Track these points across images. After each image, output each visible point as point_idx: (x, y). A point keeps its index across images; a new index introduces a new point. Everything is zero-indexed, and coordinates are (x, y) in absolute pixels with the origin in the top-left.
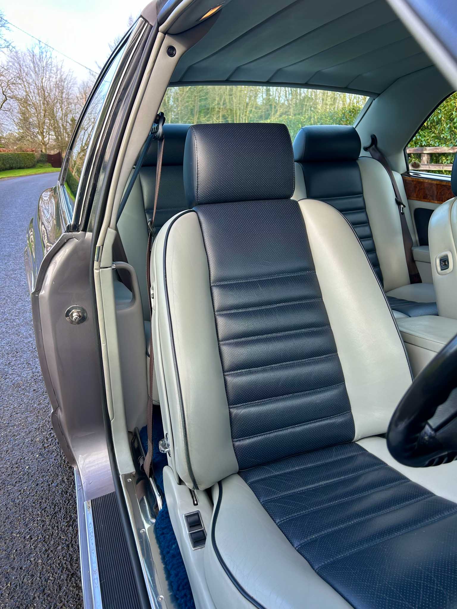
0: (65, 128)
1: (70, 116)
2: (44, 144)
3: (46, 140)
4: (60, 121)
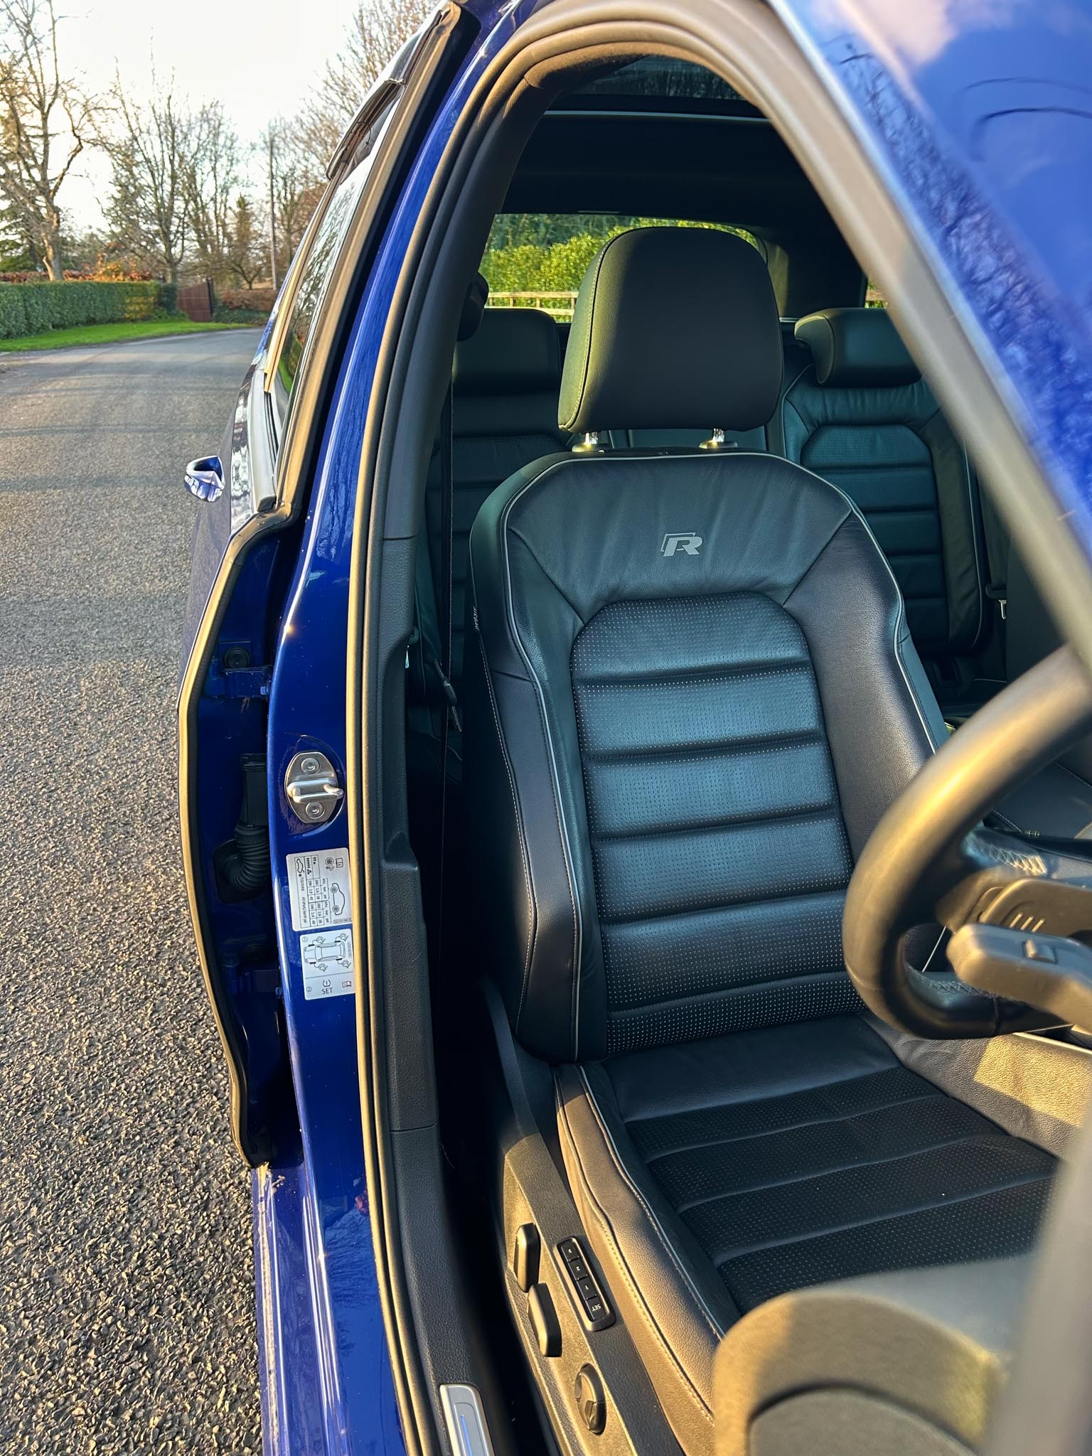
0: (222, 224)
1: (235, 193)
2: (171, 261)
3: (176, 251)
4: (211, 205)
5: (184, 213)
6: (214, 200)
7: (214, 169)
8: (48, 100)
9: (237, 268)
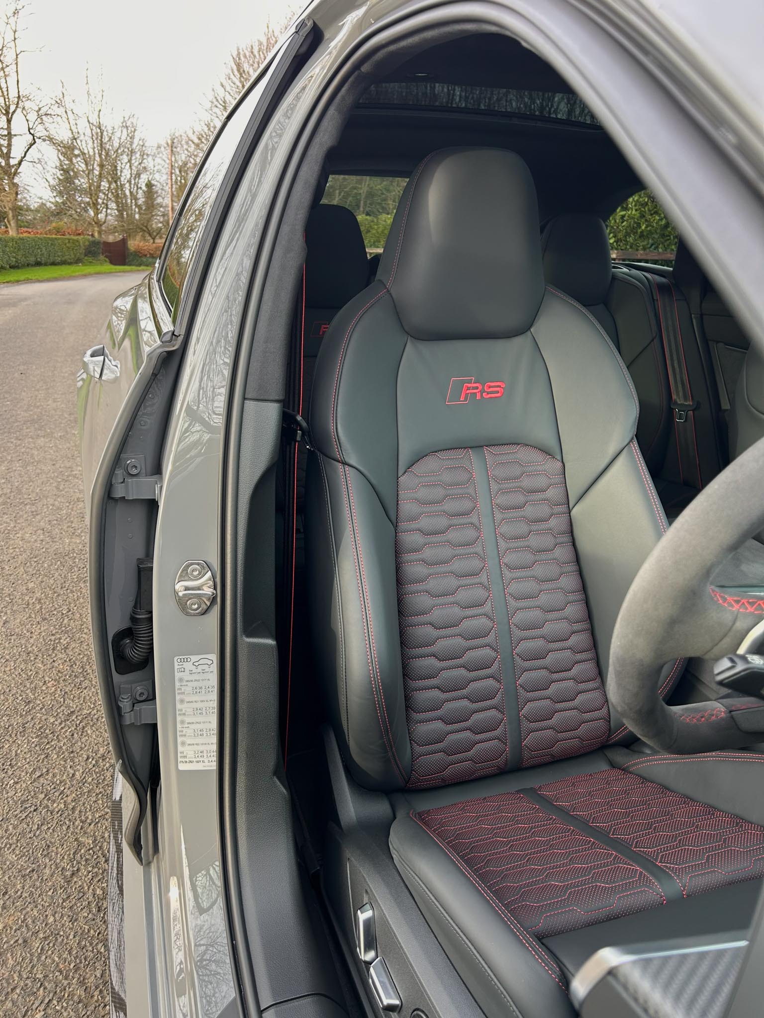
0: (134, 198)
1: (144, 178)
2: (99, 223)
3: (101, 216)
4: (127, 185)
5: (108, 190)
6: (129, 181)
7: (130, 161)
8: (12, 108)
9: (144, 228)
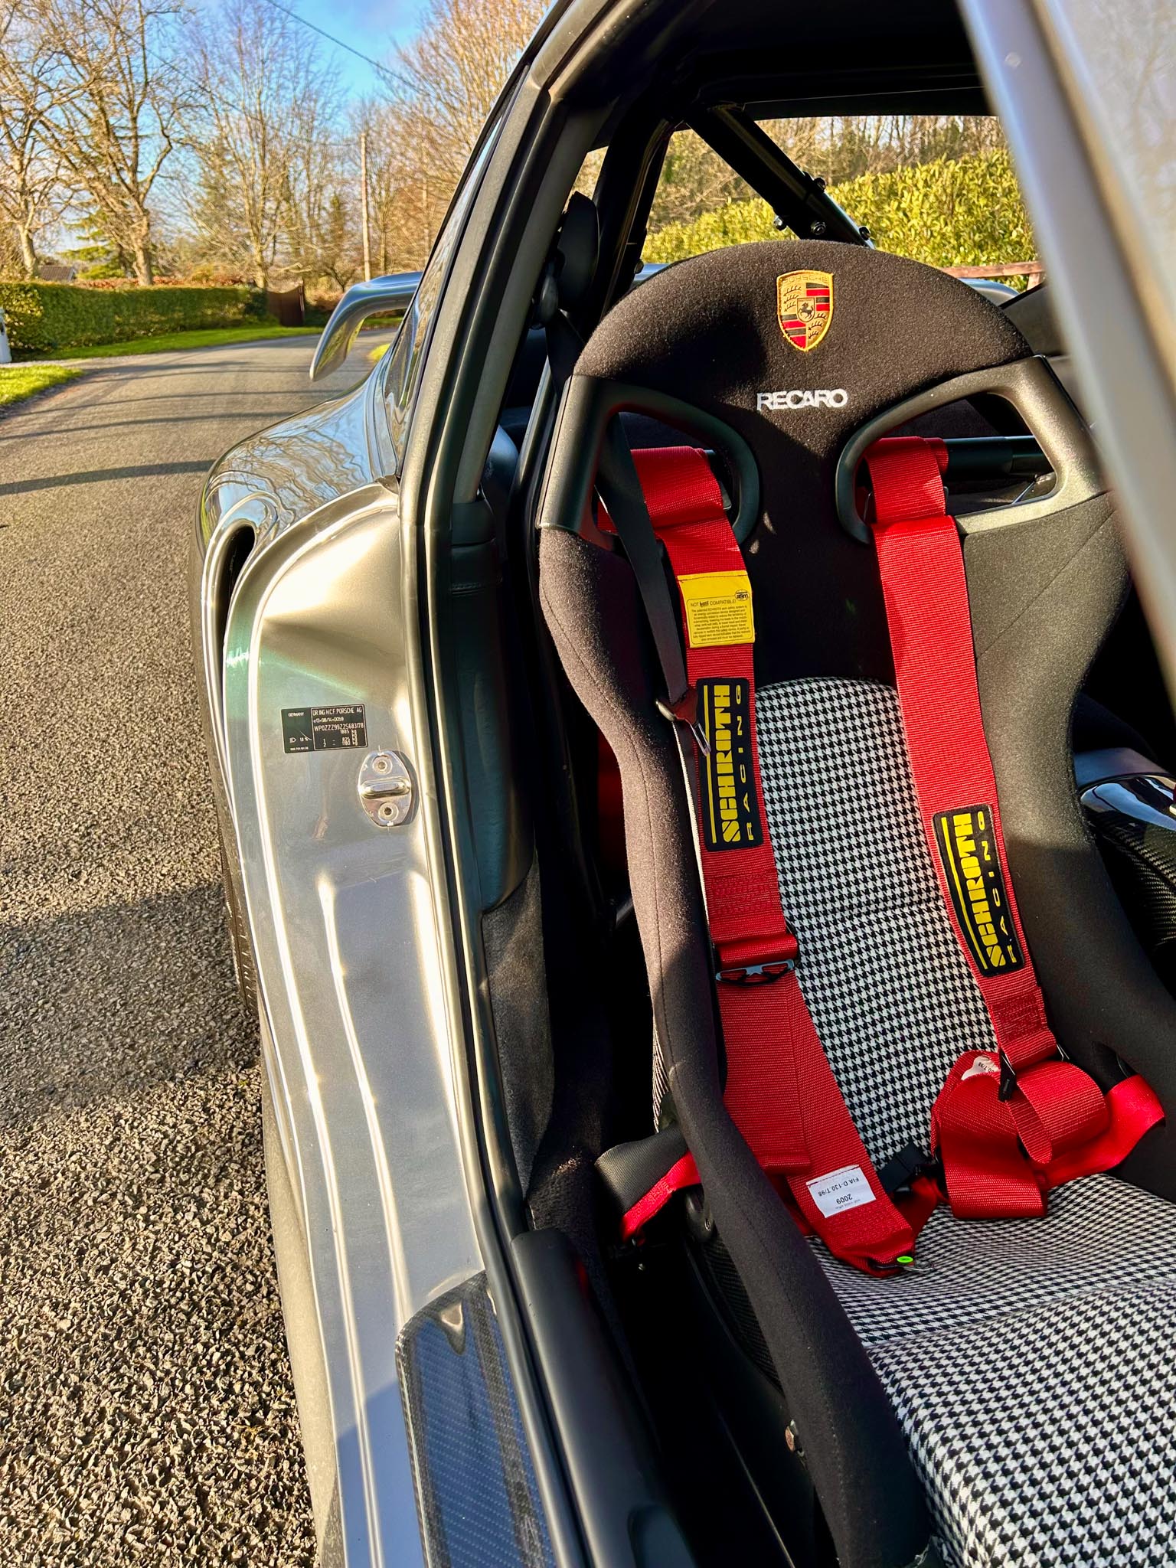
0: (316, 226)
1: (329, 192)
2: (264, 266)
3: (268, 254)
4: (304, 205)
5: (276, 214)
6: (307, 199)
7: (307, 167)
8: (138, 99)
9: (329, 271)
